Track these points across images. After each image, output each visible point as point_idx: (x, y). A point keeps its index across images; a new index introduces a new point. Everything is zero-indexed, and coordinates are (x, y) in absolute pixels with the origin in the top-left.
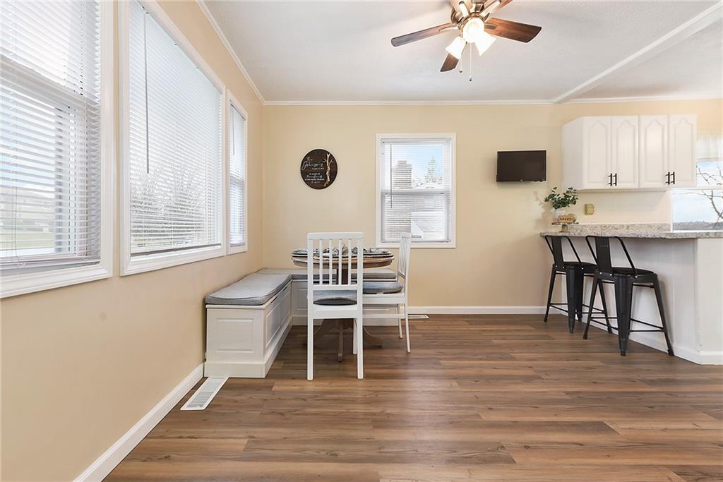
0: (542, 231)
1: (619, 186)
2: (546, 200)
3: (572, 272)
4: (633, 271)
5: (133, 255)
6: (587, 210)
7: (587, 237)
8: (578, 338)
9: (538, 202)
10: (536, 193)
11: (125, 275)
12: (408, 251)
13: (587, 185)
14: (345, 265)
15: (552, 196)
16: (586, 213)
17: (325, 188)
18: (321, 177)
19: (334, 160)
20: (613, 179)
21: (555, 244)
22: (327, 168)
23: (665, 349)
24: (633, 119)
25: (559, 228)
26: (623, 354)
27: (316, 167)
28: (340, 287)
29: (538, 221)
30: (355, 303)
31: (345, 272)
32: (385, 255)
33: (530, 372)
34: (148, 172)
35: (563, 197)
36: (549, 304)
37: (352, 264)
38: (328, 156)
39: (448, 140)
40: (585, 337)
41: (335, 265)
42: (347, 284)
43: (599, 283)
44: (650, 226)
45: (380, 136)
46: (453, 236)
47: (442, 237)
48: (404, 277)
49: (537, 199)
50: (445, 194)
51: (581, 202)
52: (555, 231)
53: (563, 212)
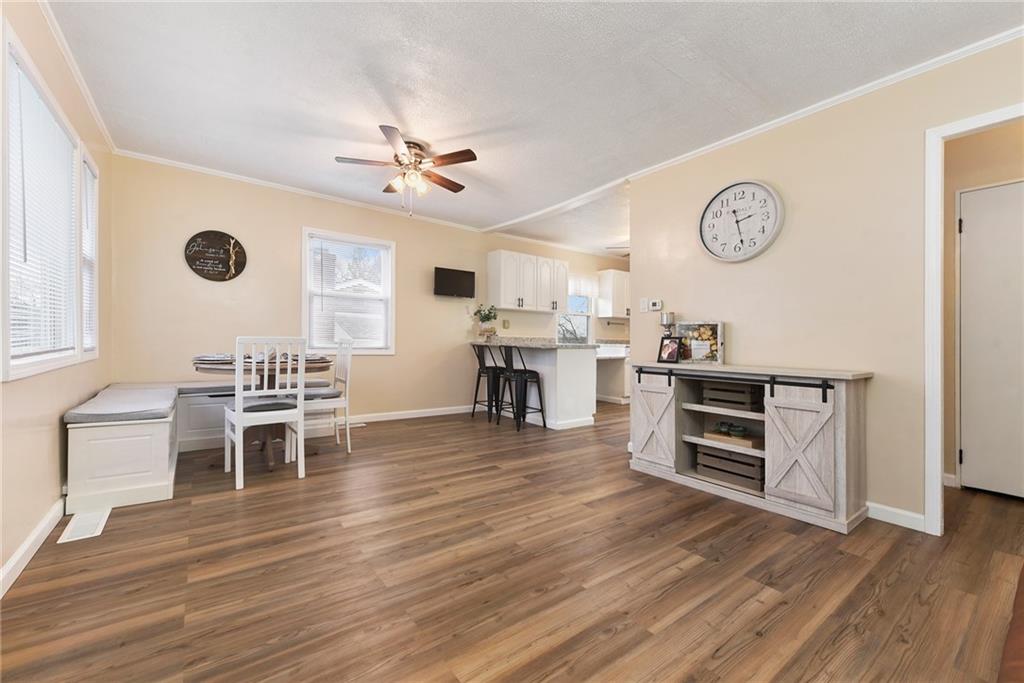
0: (471, 340)
1: (525, 308)
2: (475, 314)
3: (491, 374)
4: (525, 371)
5: (14, 357)
6: (505, 325)
7: (500, 347)
8: (494, 425)
9: (468, 316)
10: (467, 307)
11: (11, 379)
12: (349, 358)
13: (503, 306)
14: (272, 371)
15: (479, 311)
16: (504, 327)
17: (226, 280)
18: (220, 266)
19: (241, 247)
20: (520, 301)
21: (480, 351)
22: (230, 257)
23: (542, 424)
24: (534, 258)
25: (485, 338)
26: (518, 430)
27: (212, 253)
28: (266, 392)
29: (469, 332)
30: (296, 407)
31: (272, 378)
32: (323, 360)
33: (457, 449)
34: (25, 260)
35: (487, 313)
36: (476, 402)
37: (281, 370)
38: (232, 242)
39: (387, 248)
40: (498, 423)
41: (260, 371)
42: (274, 388)
43: (508, 380)
44: (544, 339)
45: (307, 230)
46: (392, 343)
47: (380, 344)
48: (345, 382)
49: (468, 313)
50: (385, 301)
51: (500, 317)
52: (481, 341)
53: (487, 325)
